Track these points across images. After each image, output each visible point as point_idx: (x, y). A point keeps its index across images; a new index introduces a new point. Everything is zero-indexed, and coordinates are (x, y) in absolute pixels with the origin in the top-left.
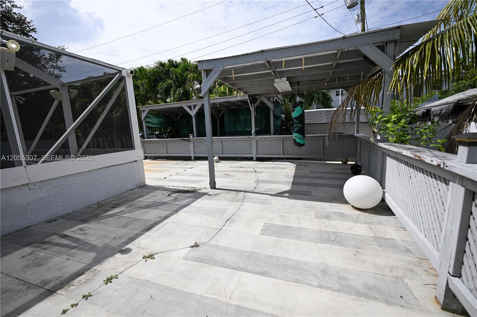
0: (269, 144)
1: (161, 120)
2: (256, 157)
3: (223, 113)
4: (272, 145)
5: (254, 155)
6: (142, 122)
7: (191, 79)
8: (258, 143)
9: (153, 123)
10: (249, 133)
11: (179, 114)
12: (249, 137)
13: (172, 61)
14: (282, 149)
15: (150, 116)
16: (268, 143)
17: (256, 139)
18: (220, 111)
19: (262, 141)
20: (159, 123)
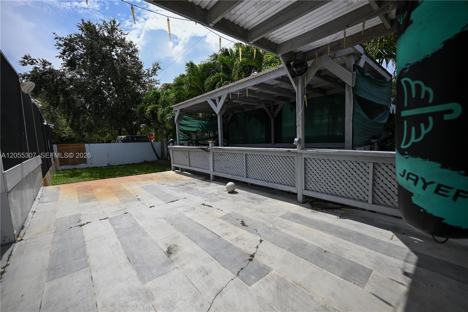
0: (335, 170)
1: (204, 122)
2: (303, 195)
3: (280, 109)
4: (343, 173)
5: (299, 190)
6: (175, 124)
7: (237, 65)
8: (309, 165)
9: (190, 126)
10: (289, 142)
11: (229, 115)
12: (289, 151)
13: (226, 50)
14: (370, 187)
15: (188, 117)
16: (333, 167)
17: (304, 156)
18: (276, 107)
19: (318, 161)
20: (200, 126)
